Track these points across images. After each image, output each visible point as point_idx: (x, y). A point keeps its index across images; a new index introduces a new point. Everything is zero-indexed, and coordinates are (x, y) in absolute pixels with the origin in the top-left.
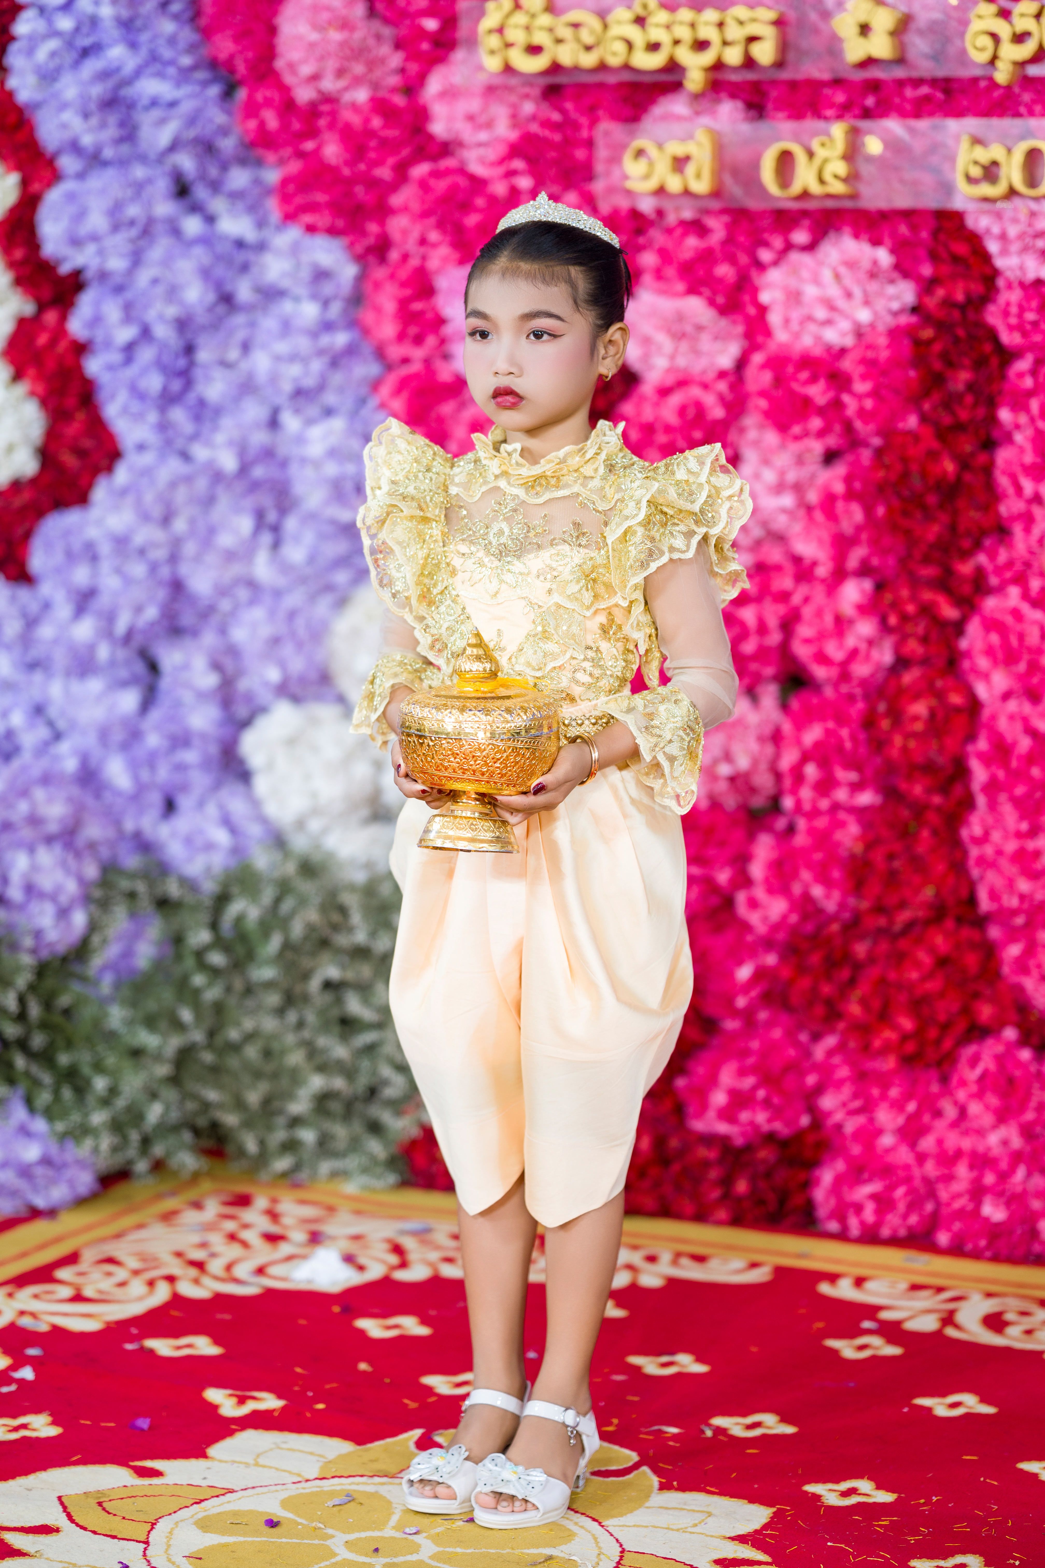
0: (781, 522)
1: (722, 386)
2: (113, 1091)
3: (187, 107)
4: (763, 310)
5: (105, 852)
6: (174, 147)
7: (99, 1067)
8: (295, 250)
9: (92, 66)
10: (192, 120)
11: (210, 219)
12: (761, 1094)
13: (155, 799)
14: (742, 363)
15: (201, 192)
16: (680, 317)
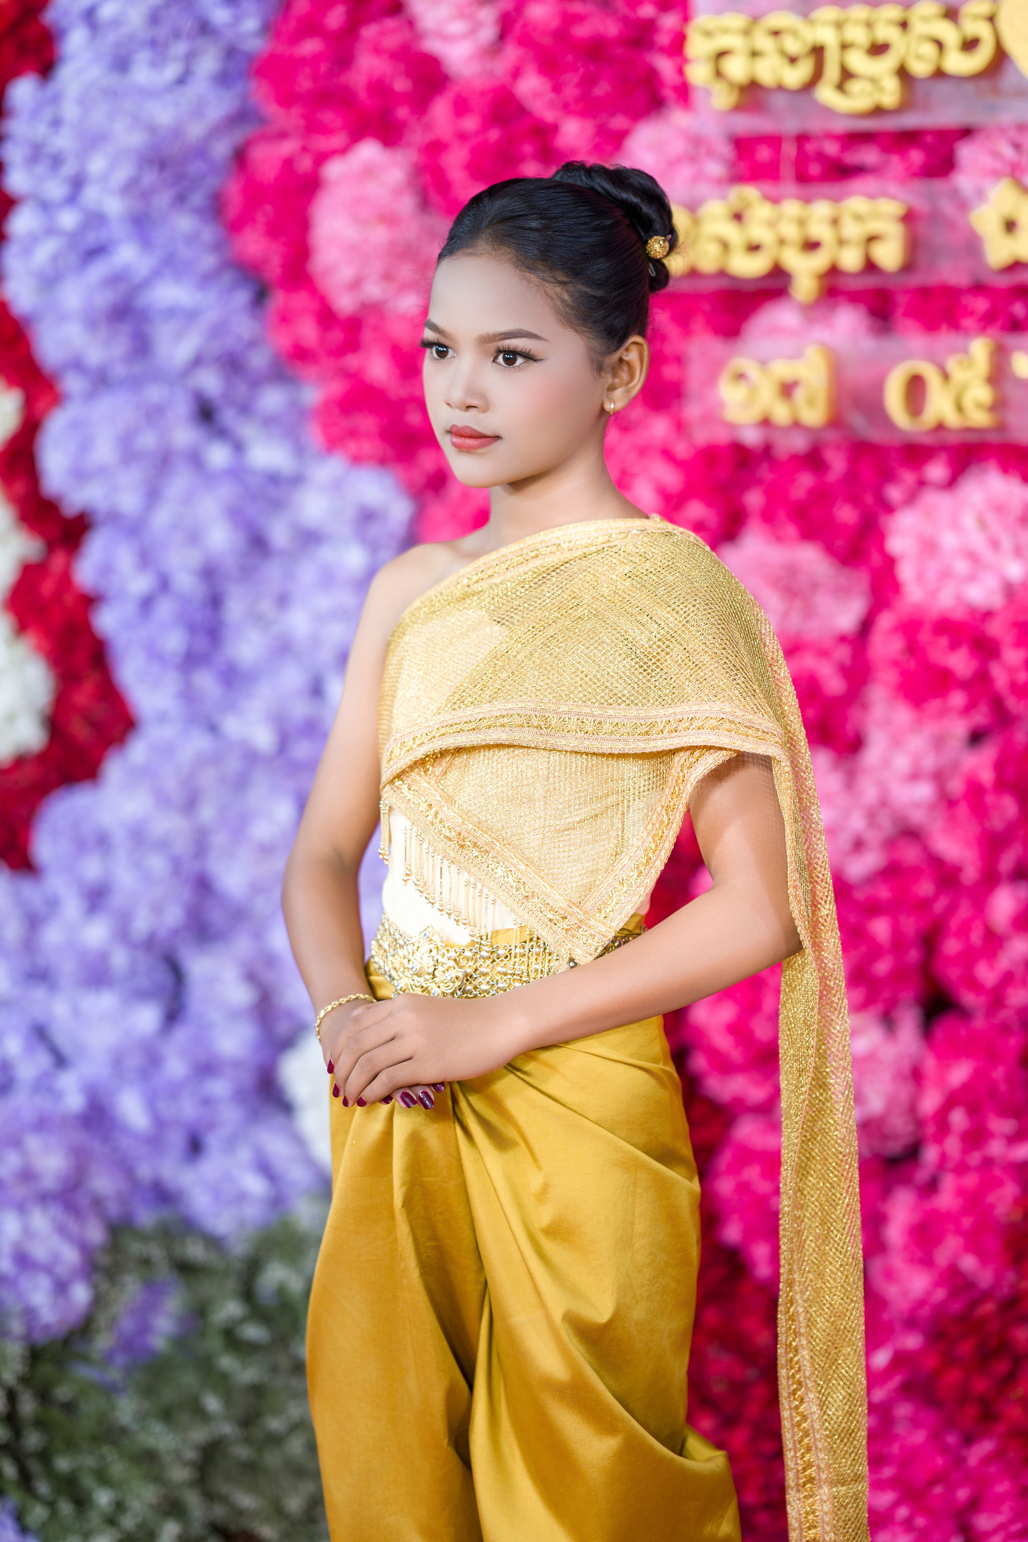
0: (918, 817)
1: (844, 653)
2: (120, 1506)
3: (211, 316)
4: (890, 562)
5: (113, 1209)
6: (197, 362)
7: (103, 1478)
8: (337, 486)
9: (98, 270)
10: (217, 330)
11: (239, 447)
12: (903, 1512)
13: (176, 1139)
14: (867, 625)
15: (228, 416)
16: (792, 570)
